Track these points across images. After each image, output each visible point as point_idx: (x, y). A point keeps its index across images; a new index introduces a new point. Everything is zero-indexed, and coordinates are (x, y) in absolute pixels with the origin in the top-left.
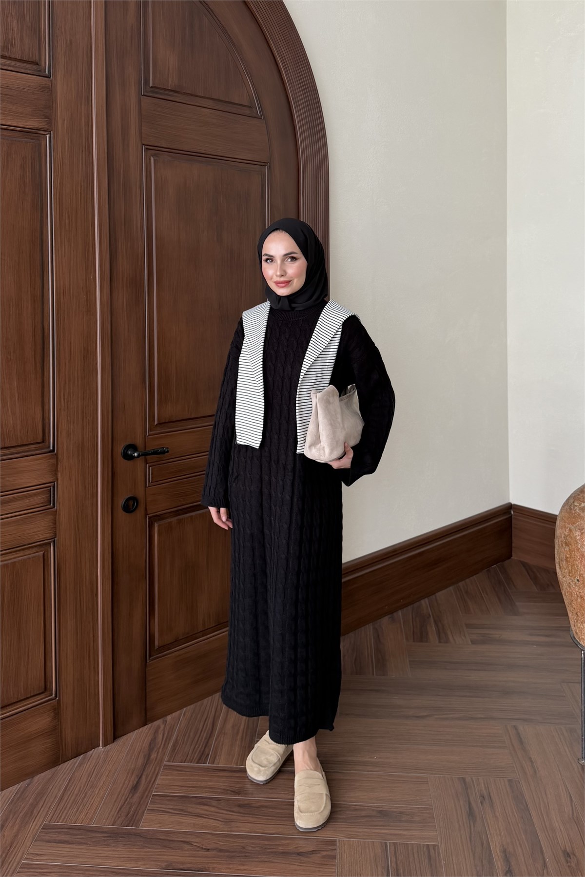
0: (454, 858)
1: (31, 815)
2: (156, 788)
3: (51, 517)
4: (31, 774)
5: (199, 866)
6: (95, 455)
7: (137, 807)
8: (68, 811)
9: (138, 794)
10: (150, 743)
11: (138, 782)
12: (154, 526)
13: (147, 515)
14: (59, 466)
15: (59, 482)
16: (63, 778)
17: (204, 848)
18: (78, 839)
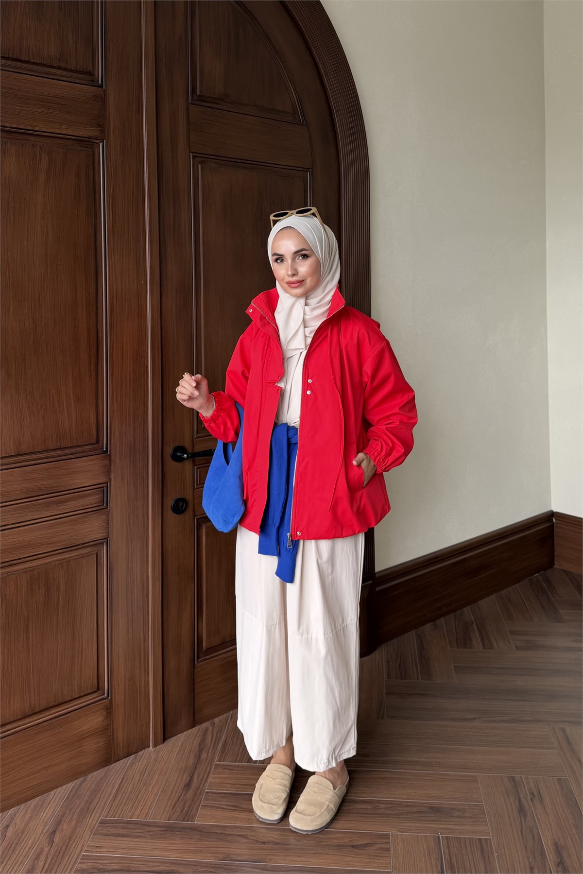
0: (506, 850)
1: (88, 811)
2: (208, 786)
3: (104, 517)
4: (85, 773)
5: (256, 858)
6: (146, 457)
7: (191, 803)
8: (124, 807)
9: (191, 793)
10: (199, 744)
11: (191, 781)
12: (202, 528)
13: (196, 516)
14: (112, 467)
15: (112, 482)
16: (116, 777)
17: (260, 841)
18: (135, 832)
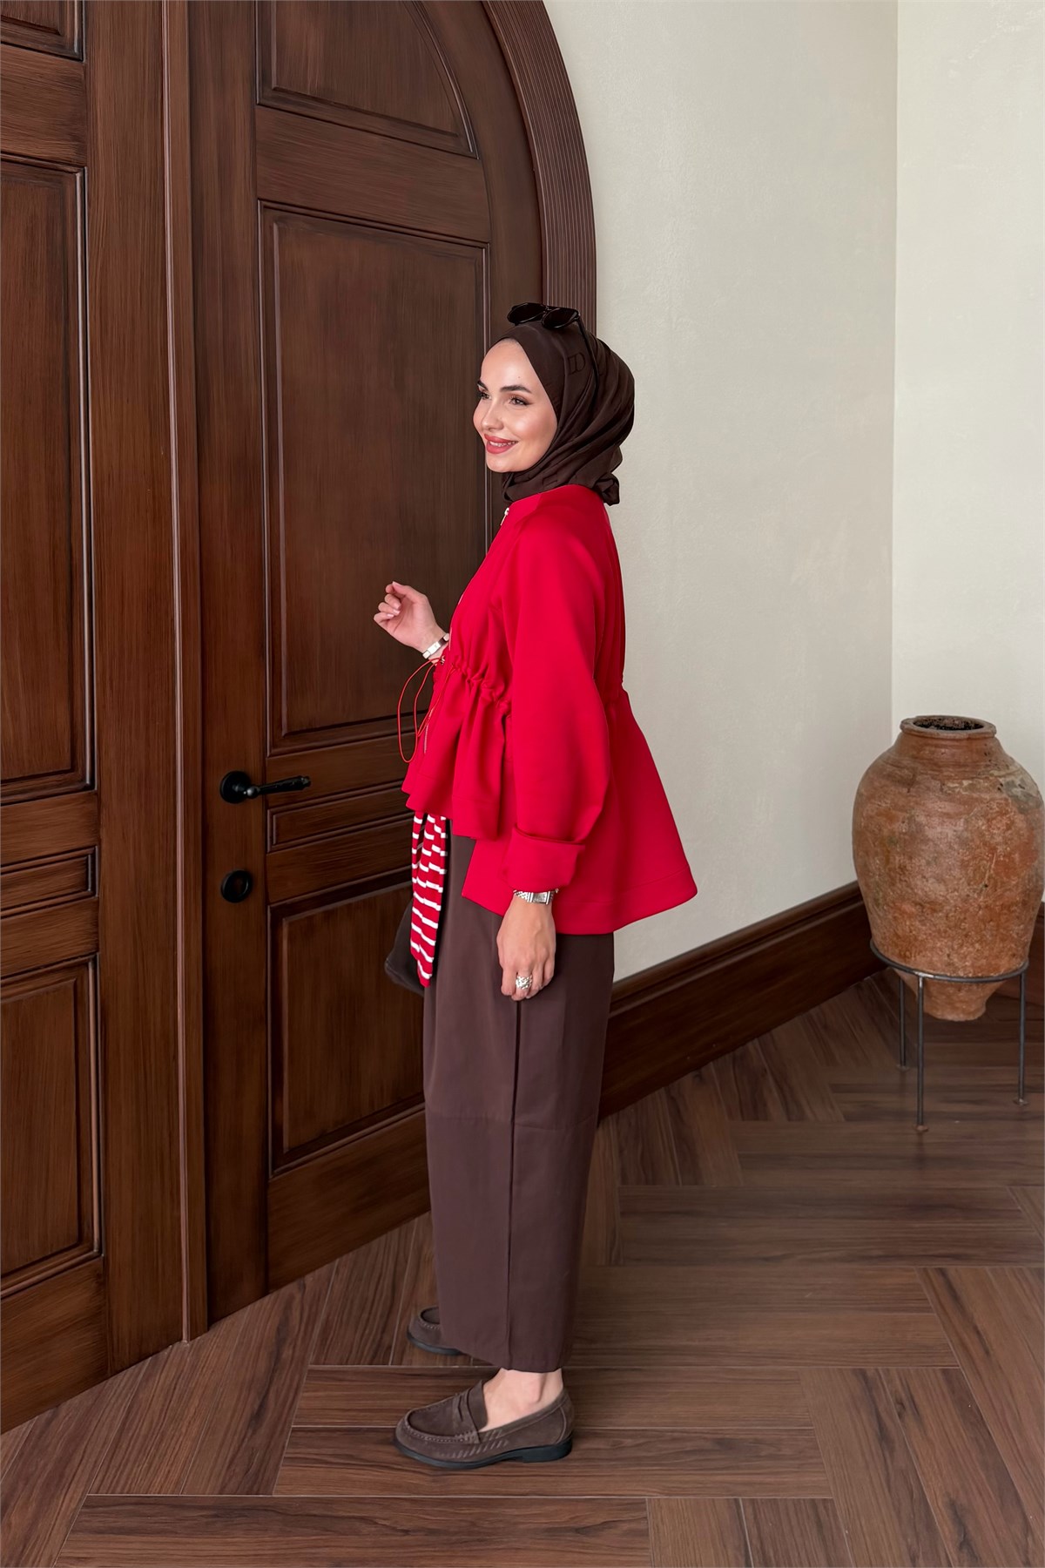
0: (863, 1522)
1: (60, 1481)
2: (297, 1417)
3: (88, 913)
4: (54, 1400)
6: (172, 794)
7: (265, 1455)
8: (133, 1468)
9: (263, 1430)
10: (278, 1329)
11: (262, 1406)
12: (281, 925)
13: (270, 904)
14: (104, 816)
15: (105, 845)
16: (116, 1406)
17: (400, 1528)
18: (155, 1523)
